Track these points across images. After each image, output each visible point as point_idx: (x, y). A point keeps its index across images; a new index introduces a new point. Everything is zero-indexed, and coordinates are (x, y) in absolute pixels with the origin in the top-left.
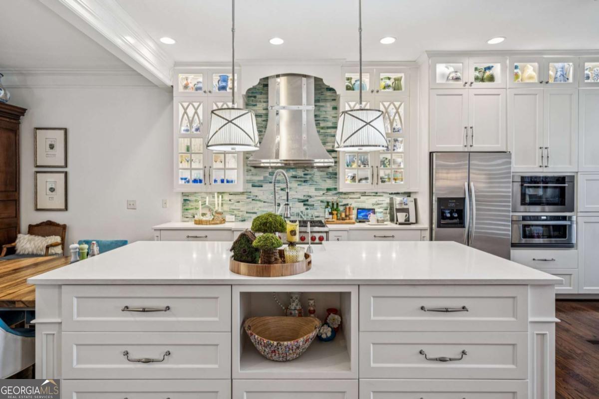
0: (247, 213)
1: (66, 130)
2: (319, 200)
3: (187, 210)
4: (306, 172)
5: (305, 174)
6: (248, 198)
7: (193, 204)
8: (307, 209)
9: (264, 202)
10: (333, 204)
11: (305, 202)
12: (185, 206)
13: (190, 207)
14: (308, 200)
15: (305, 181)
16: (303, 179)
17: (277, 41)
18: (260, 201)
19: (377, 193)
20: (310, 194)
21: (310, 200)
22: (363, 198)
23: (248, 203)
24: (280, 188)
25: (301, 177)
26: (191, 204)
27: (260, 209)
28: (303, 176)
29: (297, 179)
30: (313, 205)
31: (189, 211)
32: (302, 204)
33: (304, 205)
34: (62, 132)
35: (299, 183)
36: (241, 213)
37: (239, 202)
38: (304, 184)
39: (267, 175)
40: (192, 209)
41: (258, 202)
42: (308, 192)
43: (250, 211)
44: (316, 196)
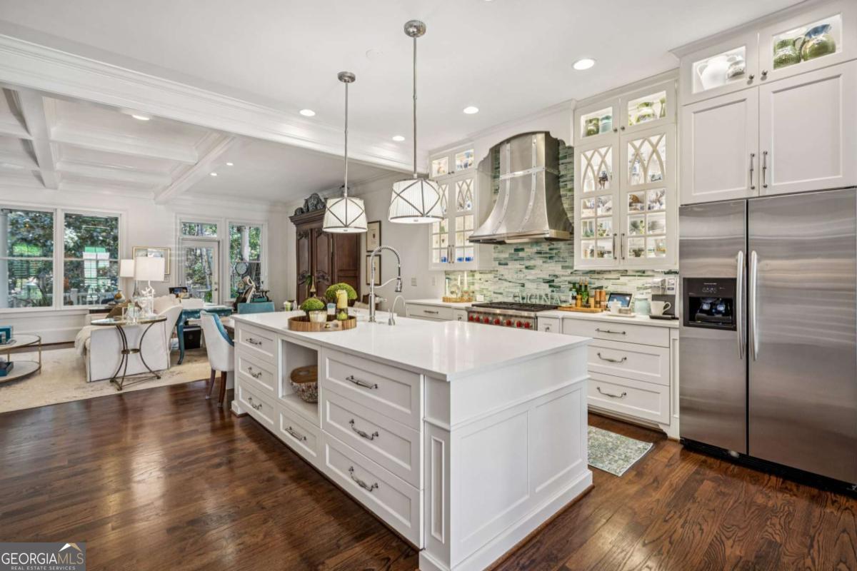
0: (495, 293)
1: (380, 222)
2: (566, 281)
4: (552, 246)
5: (550, 249)
6: (495, 277)
8: (553, 291)
9: (510, 282)
10: (581, 286)
11: (550, 282)
14: (553, 281)
15: (551, 258)
16: (548, 255)
17: (471, 110)
18: (506, 280)
19: (644, 272)
20: (557, 273)
21: (556, 280)
22: (623, 279)
23: (495, 283)
24: (524, 267)
25: (546, 253)
27: (507, 290)
28: (548, 251)
29: (542, 255)
30: (559, 287)
32: (547, 285)
33: (550, 286)
34: (378, 224)
35: (544, 260)
36: (489, 294)
37: (487, 281)
38: (549, 261)
39: (513, 251)
41: (503, 282)
42: (554, 270)
43: (496, 291)
44: (563, 276)
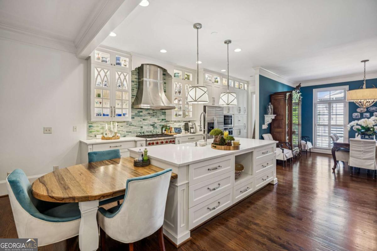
0: (127, 132)
2: (159, 125)
3: (91, 132)
4: (154, 112)
5: (153, 113)
6: (127, 124)
7: (96, 129)
8: (154, 129)
9: (135, 126)
10: (165, 126)
11: (153, 125)
12: (89, 130)
13: (93, 130)
14: (154, 125)
15: (153, 116)
16: (152, 115)
17: (163, 51)
18: (133, 125)
19: (179, 121)
20: (155, 122)
21: (155, 124)
22: (175, 123)
23: (127, 127)
24: (142, 119)
25: (152, 114)
26: (94, 128)
27: (133, 130)
28: (152, 113)
29: (150, 115)
30: (157, 127)
31: (93, 133)
32: (152, 126)
33: (153, 127)
35: (151, 116)
36: (123, 133)
37: (122, 126)
38: (153, 117)
39: (137, 112)
40: (94, 131)
41: (132, 126)
42: (155, 121)
43: (128, 131)
44: (158, 123)
